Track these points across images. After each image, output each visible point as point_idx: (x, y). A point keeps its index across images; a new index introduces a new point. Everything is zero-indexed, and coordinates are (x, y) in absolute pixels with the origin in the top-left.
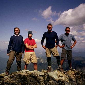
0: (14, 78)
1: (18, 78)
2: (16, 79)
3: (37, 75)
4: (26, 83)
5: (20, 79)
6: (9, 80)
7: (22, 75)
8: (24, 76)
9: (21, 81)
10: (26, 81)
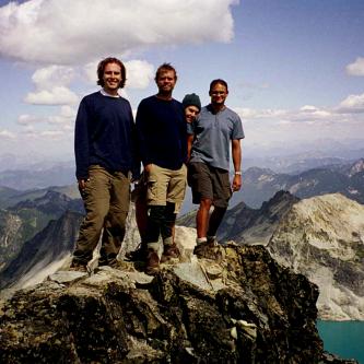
0: (39, 319)
1: (58, 317)
2: (48, 322)
3: (130, 289)
4: (102, 330)
5: (69, 318)
6: (21, 334)
7: (78, 299)
8: (92, 302)
9: (72, 329)
10: (102, 324)
